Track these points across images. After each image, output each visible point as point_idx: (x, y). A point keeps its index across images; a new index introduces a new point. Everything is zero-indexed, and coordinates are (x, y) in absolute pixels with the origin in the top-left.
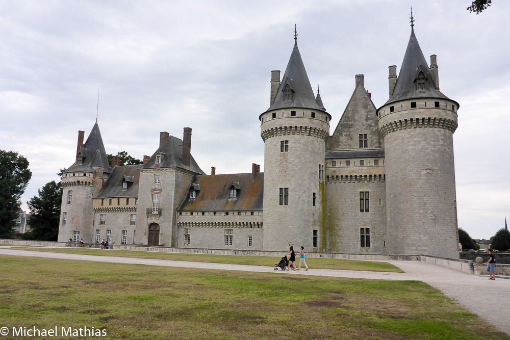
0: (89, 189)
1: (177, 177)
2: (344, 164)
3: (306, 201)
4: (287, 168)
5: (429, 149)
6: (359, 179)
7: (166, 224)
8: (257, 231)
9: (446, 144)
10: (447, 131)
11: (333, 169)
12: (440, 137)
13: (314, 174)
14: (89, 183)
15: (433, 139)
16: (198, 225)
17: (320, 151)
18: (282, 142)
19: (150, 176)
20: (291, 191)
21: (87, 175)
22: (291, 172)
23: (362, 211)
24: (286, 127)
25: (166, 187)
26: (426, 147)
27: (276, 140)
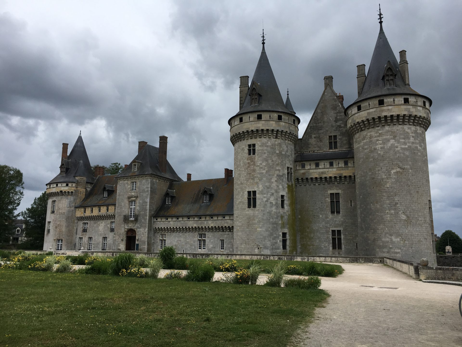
0: (71, 198)
1: (152, 184)
2: (313, 166)
3: (274, 203)
4: (254, 171)
5: (399, 147)
6: (329, 181)
7: (142, 230)
8: (228, 234)
9: (417, 141)
10: (418, 128)
11: (302, 171)
12: (411, 134)
13: (282, 176)
14: (72, 192)
15: (402, 136)
16: (172, 230)
17: (289, 153)
18: (250, 146)
19: (127, 183)
20: (258, 194)
21: (70, 185)
22: (259, 176)
23: (333, 212)
24: (252, 131)
25: (141, 194)
26: (396, 145)
27: (244, 144)
